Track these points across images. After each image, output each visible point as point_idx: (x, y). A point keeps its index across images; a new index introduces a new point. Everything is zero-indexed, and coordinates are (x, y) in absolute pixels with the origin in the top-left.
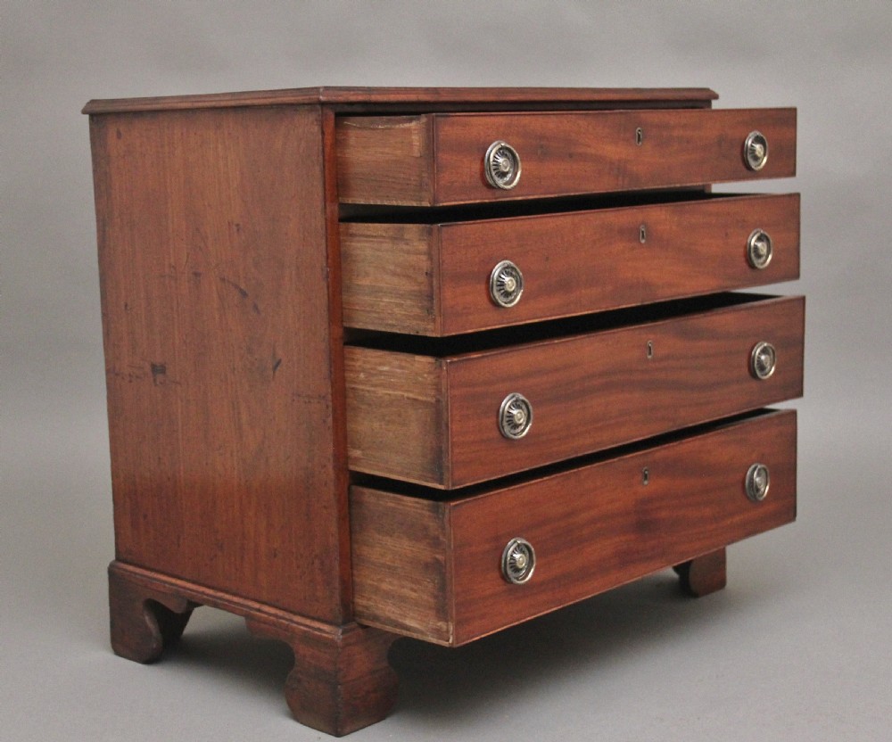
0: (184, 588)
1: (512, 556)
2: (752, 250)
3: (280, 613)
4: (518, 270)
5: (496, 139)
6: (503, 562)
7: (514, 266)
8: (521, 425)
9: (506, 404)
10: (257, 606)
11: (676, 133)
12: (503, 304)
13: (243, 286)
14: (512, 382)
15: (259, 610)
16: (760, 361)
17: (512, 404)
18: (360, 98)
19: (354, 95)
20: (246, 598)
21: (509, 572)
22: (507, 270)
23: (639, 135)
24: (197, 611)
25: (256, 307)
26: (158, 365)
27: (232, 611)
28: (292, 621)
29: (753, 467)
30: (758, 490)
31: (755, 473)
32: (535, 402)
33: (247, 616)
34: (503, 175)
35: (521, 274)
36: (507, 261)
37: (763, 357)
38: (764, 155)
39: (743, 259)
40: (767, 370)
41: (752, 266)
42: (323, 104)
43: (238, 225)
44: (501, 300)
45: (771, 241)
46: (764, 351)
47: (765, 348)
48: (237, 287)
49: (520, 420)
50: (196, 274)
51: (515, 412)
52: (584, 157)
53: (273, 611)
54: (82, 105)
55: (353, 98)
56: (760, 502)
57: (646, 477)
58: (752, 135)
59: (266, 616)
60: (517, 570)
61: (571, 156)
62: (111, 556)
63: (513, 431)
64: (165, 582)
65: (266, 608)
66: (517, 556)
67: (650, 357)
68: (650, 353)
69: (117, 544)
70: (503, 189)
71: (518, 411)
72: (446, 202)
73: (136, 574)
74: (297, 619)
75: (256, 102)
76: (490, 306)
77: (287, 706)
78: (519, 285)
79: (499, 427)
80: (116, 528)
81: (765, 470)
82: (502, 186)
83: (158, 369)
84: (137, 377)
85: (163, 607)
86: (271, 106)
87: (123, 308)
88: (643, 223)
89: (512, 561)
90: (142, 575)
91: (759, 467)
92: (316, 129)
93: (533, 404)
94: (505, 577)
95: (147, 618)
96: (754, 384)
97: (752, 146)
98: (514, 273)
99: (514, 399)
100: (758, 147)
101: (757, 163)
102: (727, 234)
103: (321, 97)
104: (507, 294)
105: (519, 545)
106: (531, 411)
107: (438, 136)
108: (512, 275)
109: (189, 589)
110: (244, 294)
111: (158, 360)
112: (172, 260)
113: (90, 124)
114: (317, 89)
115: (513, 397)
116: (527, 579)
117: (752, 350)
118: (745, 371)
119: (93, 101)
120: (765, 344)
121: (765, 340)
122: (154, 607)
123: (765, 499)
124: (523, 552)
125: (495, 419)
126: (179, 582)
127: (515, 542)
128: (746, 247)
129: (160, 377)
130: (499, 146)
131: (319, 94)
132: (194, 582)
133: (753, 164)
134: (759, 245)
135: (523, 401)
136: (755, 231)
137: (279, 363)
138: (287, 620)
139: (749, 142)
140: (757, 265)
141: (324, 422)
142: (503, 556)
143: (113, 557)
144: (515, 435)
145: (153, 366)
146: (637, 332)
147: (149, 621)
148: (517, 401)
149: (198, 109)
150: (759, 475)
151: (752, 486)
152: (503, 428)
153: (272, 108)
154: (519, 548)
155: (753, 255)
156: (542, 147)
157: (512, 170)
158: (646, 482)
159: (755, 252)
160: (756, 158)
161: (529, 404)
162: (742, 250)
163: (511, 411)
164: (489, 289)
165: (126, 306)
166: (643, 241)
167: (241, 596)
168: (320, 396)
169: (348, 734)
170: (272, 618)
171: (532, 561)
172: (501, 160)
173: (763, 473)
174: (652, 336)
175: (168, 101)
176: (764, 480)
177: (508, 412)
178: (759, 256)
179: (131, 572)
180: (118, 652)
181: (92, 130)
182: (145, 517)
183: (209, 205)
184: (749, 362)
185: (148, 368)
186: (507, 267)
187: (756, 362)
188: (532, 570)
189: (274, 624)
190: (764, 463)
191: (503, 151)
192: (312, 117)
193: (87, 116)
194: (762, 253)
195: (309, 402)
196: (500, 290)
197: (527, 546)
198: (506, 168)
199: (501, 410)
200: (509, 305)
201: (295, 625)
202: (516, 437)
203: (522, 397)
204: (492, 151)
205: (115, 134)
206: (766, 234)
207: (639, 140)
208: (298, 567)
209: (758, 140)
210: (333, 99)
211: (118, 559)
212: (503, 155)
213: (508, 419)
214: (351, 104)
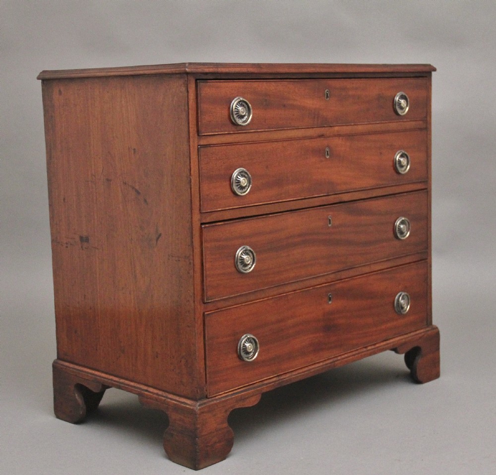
0: (100, 376)
1: (244, 344)
2: (397, 163)
3: (160, 393)
4: (248, 173)
5: (237, 96)
6: (239, 348)
7: (247, 171)
8: (249, 264)
9: (239, 252)
10: (145, 388)
11: (350, 93)
12: (239, 194)
13: (137, 187)
14: (243, 239)
15: (147, 391)
16: (400, 229)
17: (243, 252)
18: (211, 70)
19: (208, 68)
20: (139, 383)
21: (242, 354)
22: (242, 174)
23: (327, 94)
24: (107, 391)
25: (145, 201)
26: (84, 237)
27: (131, 391)
28: (167, 397)
29: (399, 294)
30: (402, 308)
31: (401, 298)
32: (257, 251)
33: (140, 394)
34: (242, 117)
35: (250, 176)
36: (242, 168)
37: (402, 226)
38: (407, 106)
39: (392, 168)
40: (405, 234)
41: (398, 173)
42: (187, 73)
43: (134, 149)
44: (239, 192)
45: (409, 157)
46: (402, 222)
47: (403, 220)
48: (133, 188)
49: (248, 261)
50: (108, 180)
51: (245, 257)
52: (293, 107)
53: (155, 391)
54: (37, 74)
55: (207, 70)
56: (404, 315)
57: (330, 299)
58: (399, 94)
59: (151, 394)
60: (248, 353)
61: (284, 106)
62: (54, 356)
63: (244, 268)
64: (88, 373)
65: (151, 390)
66: (247, 345)
67: (330, 225)
68: (330, 223)
69: (58, 348)
70: (240, 125)
71: (247, 256)
72: (206, 133)
73: (69, 367)
74: (171, 396)
75: (146, 72)
76: (232, 194)
77: (164, 450)
78: (249, 182)
79: (236, 266)
80: (57, 338)
81: (407, 296)
82: (240, 124)
83: (84, 239)
84: (71, 245)
85: (87, 388)
86: (155, 75)
87: (62, 201)
88: (328, 146)
89: (244, 348)
90: (73, 368)
91: (403, 294)
92: (183, 89)
93: (256, 252)
94: (240, 357)
95: (76, 395)
96: (396, 242)
97: (399, 100)
98: (246, 175)
99: (244, 249)
100: (403, 102)
101: (402, 111)
102: (381, 153)
103: (187, 69)
104: (242, 188)
105: (248, 338)
106: (255, 256)
107: (201, 94)
108: (244, 176)
109: (103, 377)
110: (138, 193)
111: (85, 234)
112: (93, 172)
113: (42, 86)
114: (185, 64)
115: (244, 248)
116: (253, 359)
117: (395, 222)
118: (391, 235)
119: (44, 72)
120: (403, 219)
121: (403, 216)
122: (81, 389)
123: (407, 313)
124: (252, 343)
125: (233, 262)
126: (97, 373)
127: (246, 336)
128: (393, 161)
129: (85, 245)
130: (239, 100)
131: (186, 67)
132: (106, 373)
133: (400, 111)
134: (402, 159)
135: (250, 251)
136: (399, 151)
137: (160, 235)
138: (164, 397)
139: (397, 99)
140: (400, 172)
141: (188, 273)
142: (239, 345)
143: (55, 357)
144: (245, 270)
145: (81, 238)
146: (321, 210)
147: (78, 398)
148: (246, 250)
149: (109, 77)
150: (403, 299)
151: (398, 306)
152: (238, 266)
153: (156, 76)
154: (249, 340)
155: (397, 165)
156: (266, 100)
157: (247, 114)
158: (330, 302)
159: (399, 164)
160: (402, 108)
161: (254, 252)
162: (391, 163)
163: (243, 256)
164: (231, 185)
165: (64, 199)
166: (328, 157)
167: (136, 382)
168: (185, 256)
169: (202, 469)
170: (155, 396)
171: (257, 348)
172: (240, 108)
173: (406, 298)
174: (331, 213)
175: (91, 71)
176: (406, 301)
177: (241, 257)
178: (402, 166)
179: (66, 366)
180: (58, 417)
181: (43, 90)
182: (76, 332)
183: (117, 137)
184: (394, 229)
185: (77, 239)
186: (242, 172)
187: (397, 229)
188: (257, 354)
189: (156, 400)
190: (407, 292)
191: (241, 103)
192: (181, 82)
193: (40, 81)
194: (404, 165)
195: (179, 261)
196: (237, 185)
197: (253, 339)
198: (243, 113)
199: (236, 256)
200: (243, 194)
201: (169, 400)
202: (246, 272)
203: (249, 248)
204: (234, 103)
205: (58, 91)
206: (406, 153)
207: (327, 97)
208: (171, 364)
209: (402, 97)
210: (194, 70)
211: (59, 358)
212: (242, 105)
213: (240, 261)
214: (206, 74)
